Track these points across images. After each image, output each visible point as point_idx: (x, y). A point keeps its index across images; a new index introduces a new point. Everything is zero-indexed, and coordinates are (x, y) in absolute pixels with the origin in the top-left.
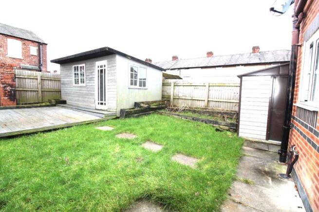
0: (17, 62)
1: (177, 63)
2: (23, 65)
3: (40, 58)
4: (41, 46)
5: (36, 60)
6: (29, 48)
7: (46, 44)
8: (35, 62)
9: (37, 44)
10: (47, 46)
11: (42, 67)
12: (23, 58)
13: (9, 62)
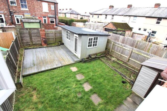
0: (47, 14)
1: (130, 10)
2: (49, 15)
3: (55, 11)
4: (55, 5)
5: (54, 12)
6: (51, 6)
7: (58, 3)
8: (53, 13)
9: (54, 4)
10: (58, 4)
11: (56, 16)
12: (49, 12)
13: (44, 14)
